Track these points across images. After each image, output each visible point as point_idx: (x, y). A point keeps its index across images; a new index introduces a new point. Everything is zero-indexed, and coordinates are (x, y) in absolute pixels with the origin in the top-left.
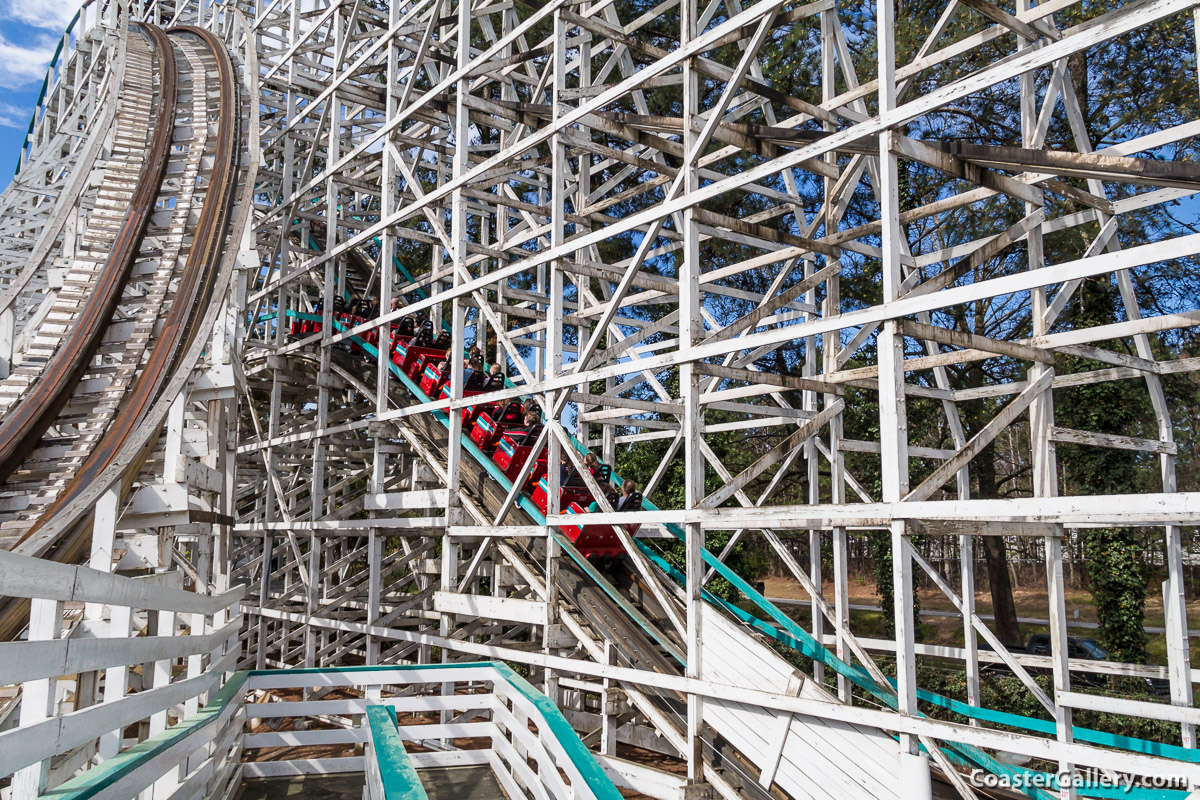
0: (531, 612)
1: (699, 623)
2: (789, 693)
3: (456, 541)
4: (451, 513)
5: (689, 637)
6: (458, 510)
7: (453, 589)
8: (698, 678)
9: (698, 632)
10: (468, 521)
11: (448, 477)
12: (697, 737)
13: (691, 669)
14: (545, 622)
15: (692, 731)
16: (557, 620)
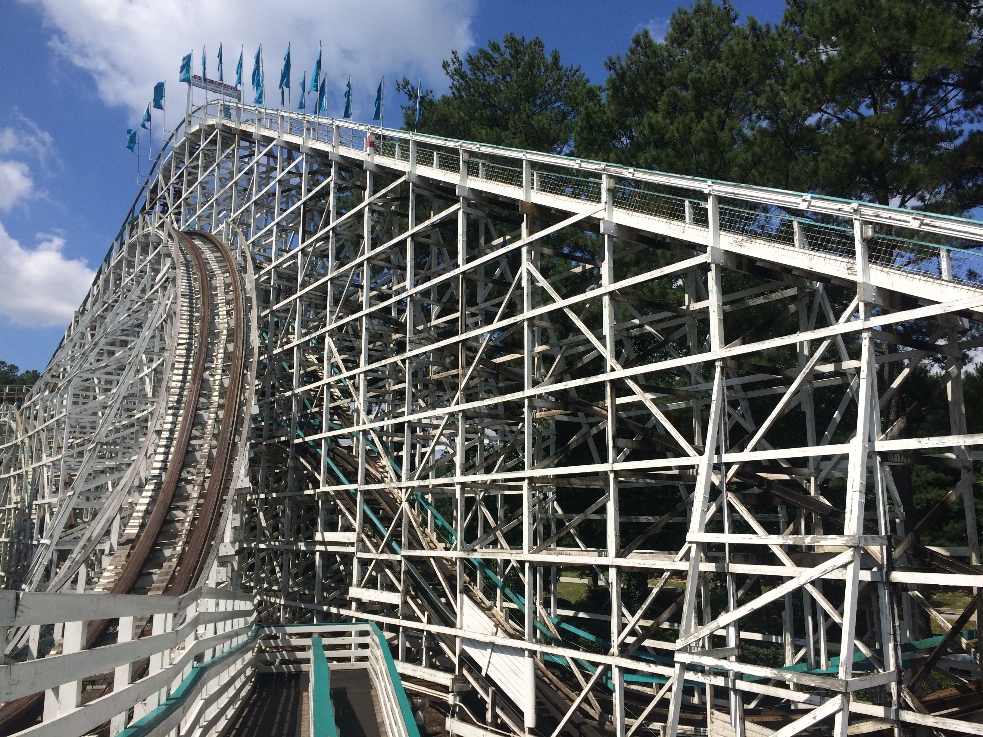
0: (394, 598)
1: (462, 604)
2: (492, 634)
3: (360, 560)
4: (358, 546)
5: (457, 609)
6: (361, 544)
7: (359, 586)
8: (461, 628)
9: (461, 608)
10: (366, 549)
11: (356, 525)
12: (459, 656)
13: (458, 625)
14: (400, 603)
15: (458, 653)
16: (405, 603)
